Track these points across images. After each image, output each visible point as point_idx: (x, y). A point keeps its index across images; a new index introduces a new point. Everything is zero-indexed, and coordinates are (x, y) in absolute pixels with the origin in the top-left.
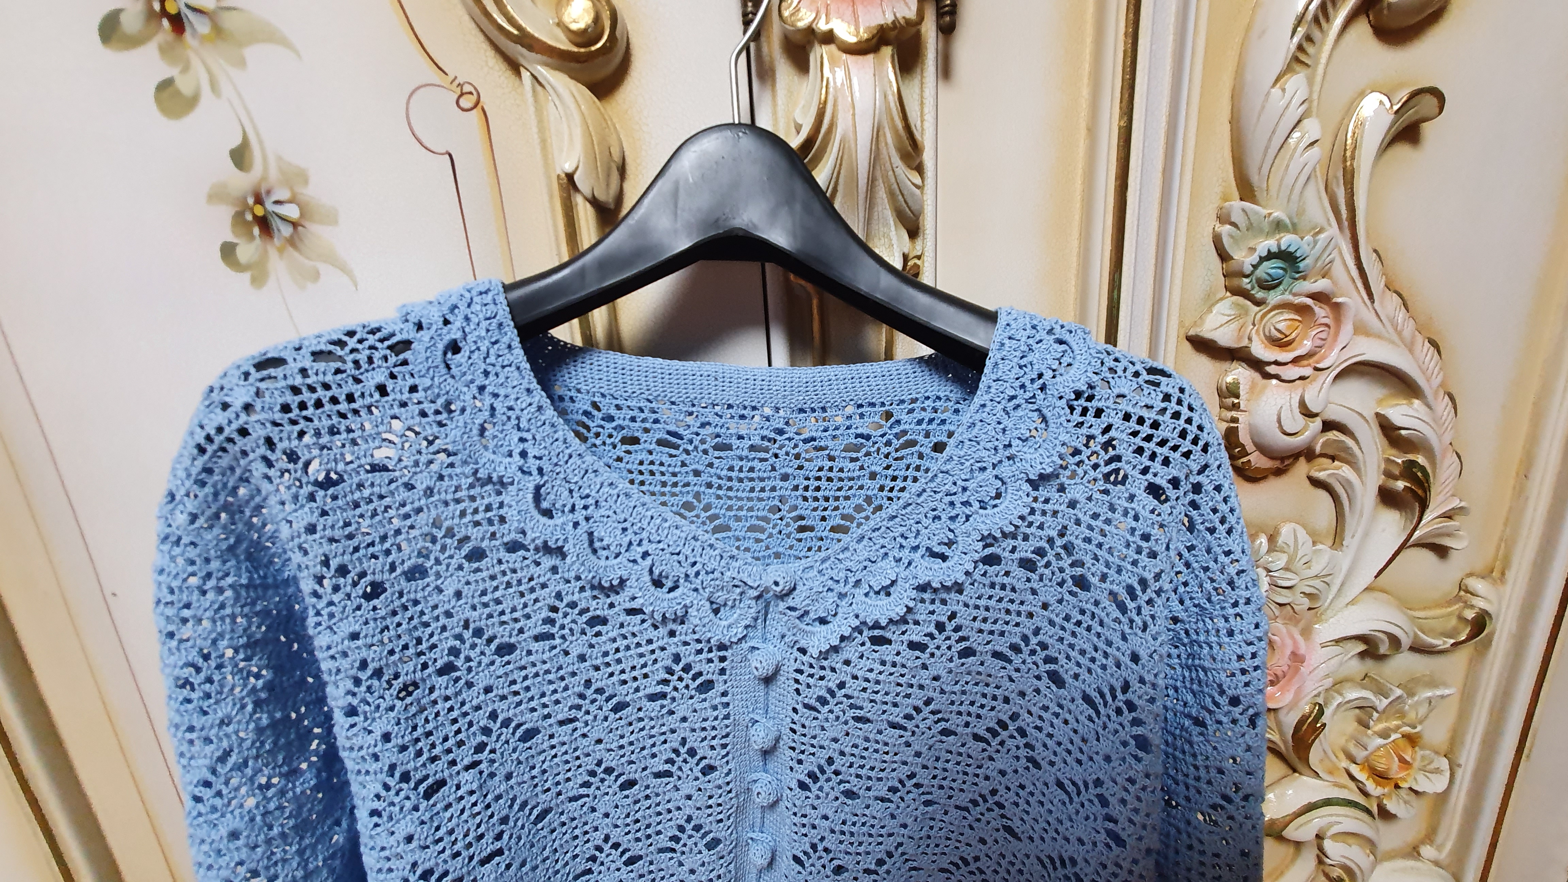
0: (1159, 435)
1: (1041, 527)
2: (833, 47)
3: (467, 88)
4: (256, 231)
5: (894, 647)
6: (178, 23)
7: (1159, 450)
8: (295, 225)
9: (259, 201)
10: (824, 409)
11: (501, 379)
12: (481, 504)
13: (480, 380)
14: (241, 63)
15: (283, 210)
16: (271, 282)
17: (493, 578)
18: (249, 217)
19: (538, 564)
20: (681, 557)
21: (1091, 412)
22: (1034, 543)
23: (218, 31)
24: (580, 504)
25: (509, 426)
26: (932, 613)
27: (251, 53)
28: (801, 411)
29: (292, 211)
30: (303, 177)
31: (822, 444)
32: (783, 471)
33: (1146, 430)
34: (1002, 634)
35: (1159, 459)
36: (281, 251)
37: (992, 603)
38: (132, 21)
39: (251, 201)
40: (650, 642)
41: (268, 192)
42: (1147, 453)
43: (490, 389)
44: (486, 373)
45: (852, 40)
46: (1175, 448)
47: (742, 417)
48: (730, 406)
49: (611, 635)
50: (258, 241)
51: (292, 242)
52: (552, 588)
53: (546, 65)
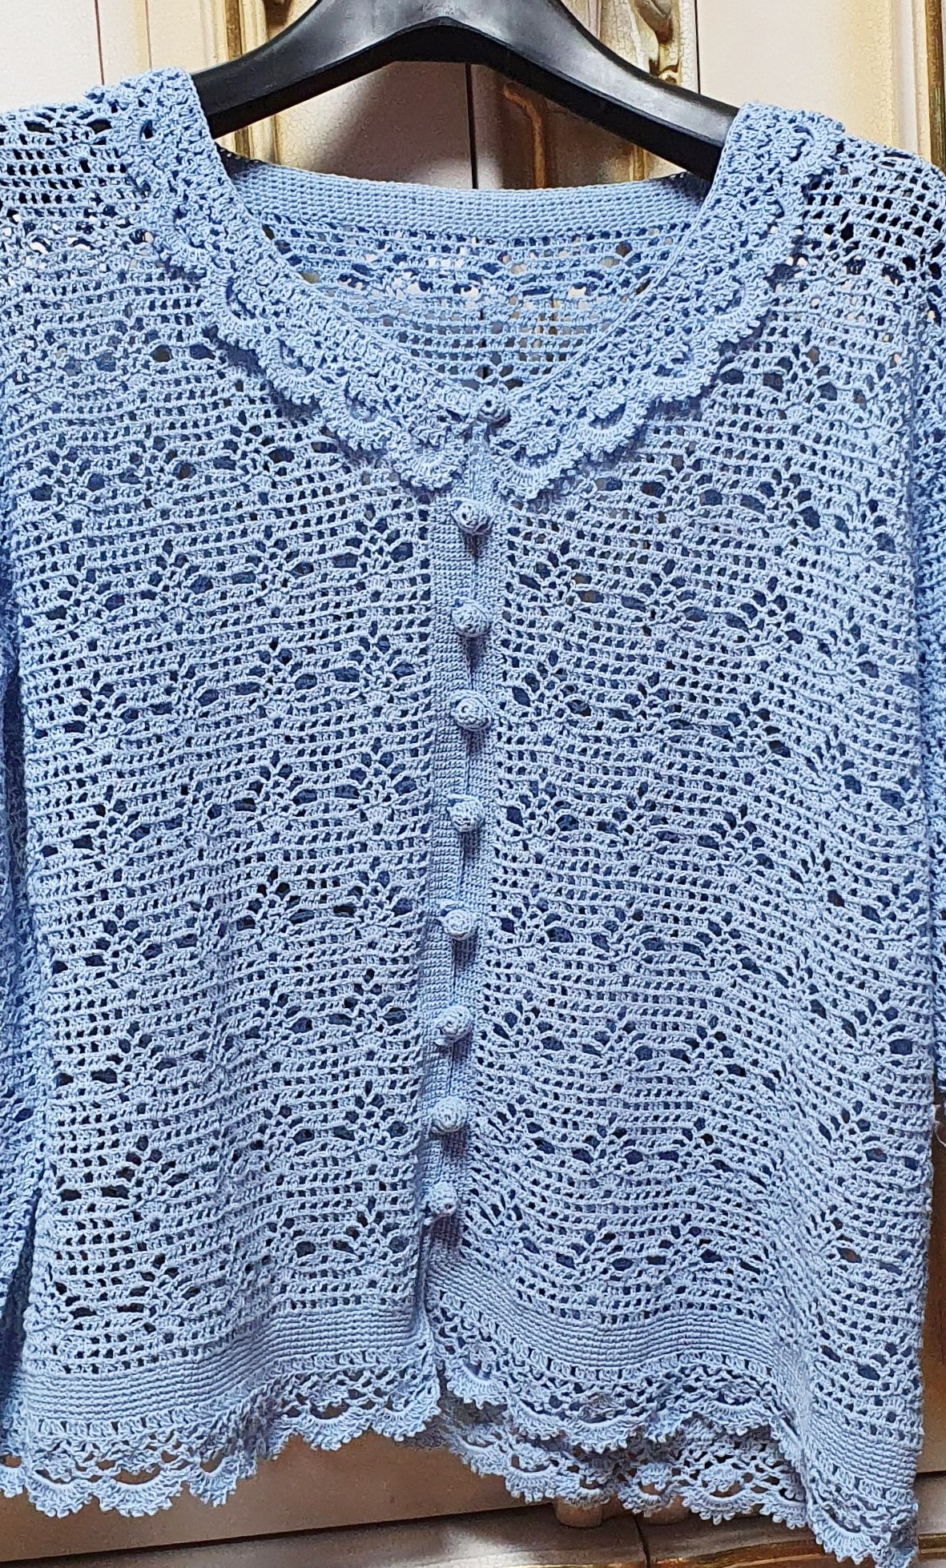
0: (892, 214)
1: (784, 334)
5: (626, 491)
7: (892, 229)
10: (546, 240)
11: (194, 166)
12: (170, 298)
13: (173, 166)
17: (178, 383)
19: (222, 376)
20: (380, 380)
21: (831, 200)
22: (777, 354)
24: (270, 309)
25: (201, 215)
26: (668, 444)
28: (518, 242)
31: (544, 284)
32: (495, 318)
33: (880, 210)
34: (750, 471)
35: (893, 238)
37: (736, 430)
40: (340, 488)
42: (882, 234)
43: (182, 175)
44: (179, 160)
46: (907, 226)
47: (446, 249)
48: (431, 236)
49: (297, 474)
52: (236, 407)
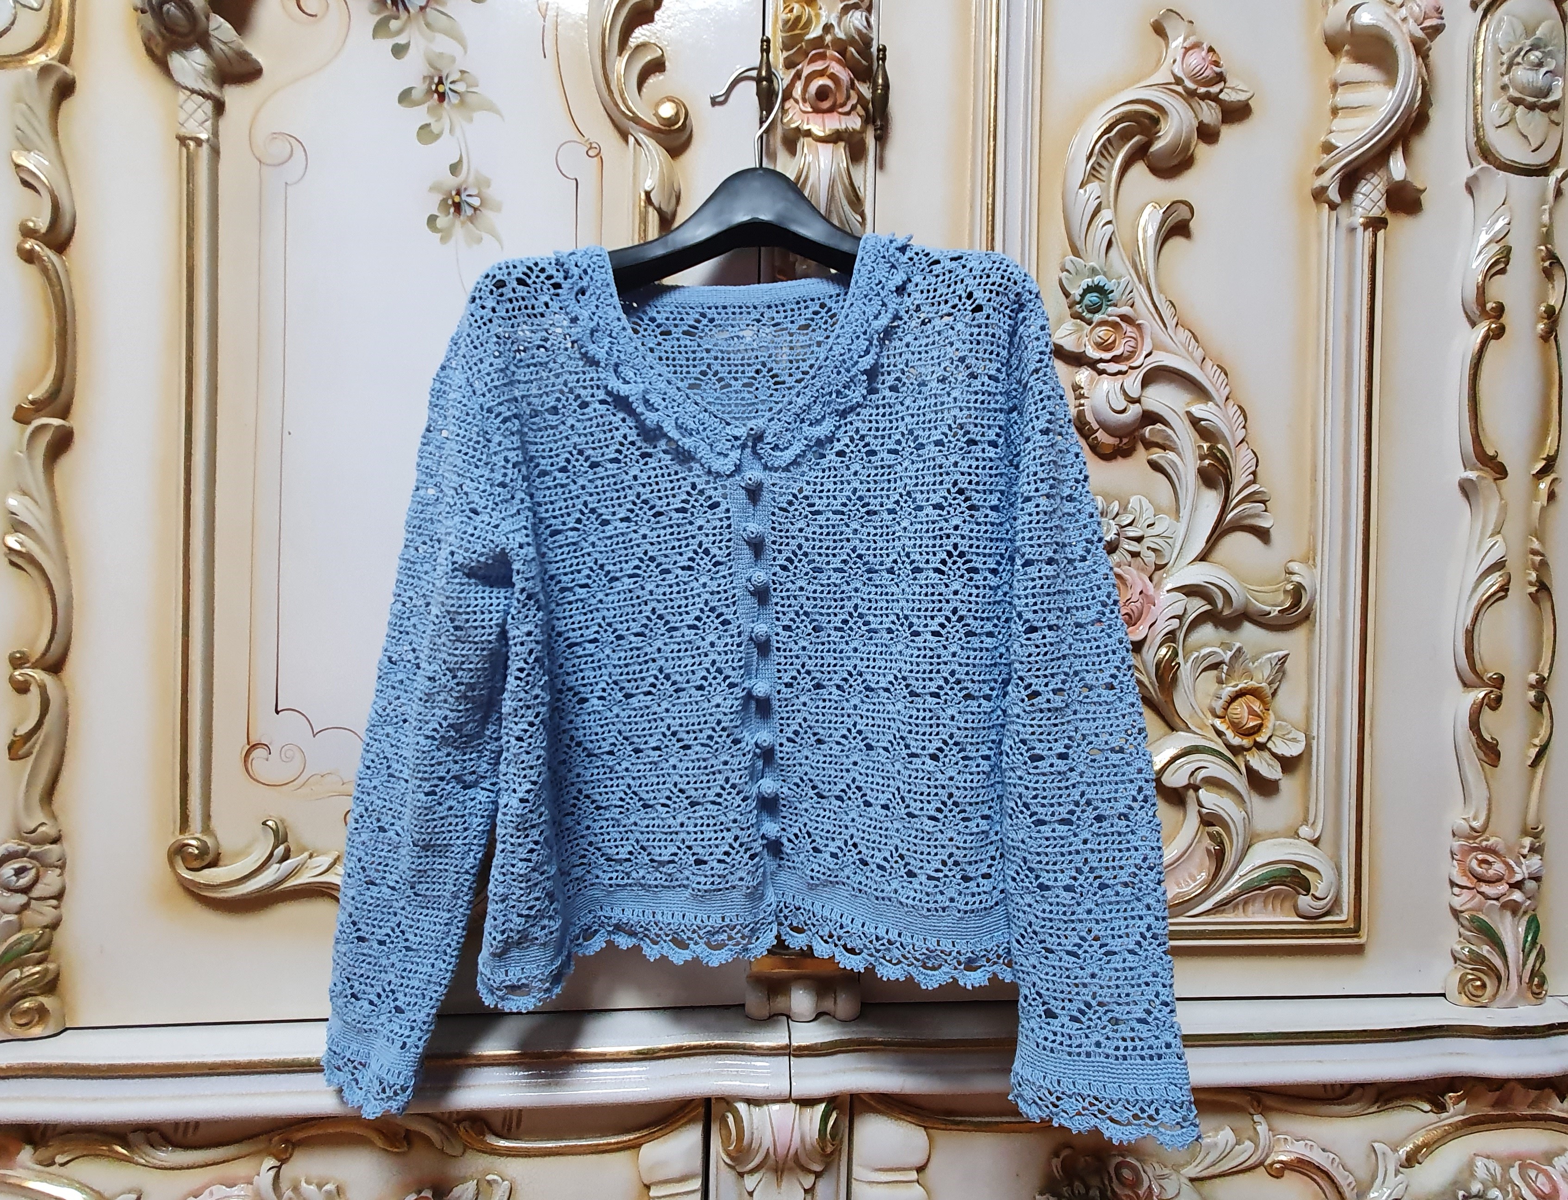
2: (810, 139)
3: (594, 145)
4: (452, 210)
6: (442, 97)
8: (475, 209)
9: (458, 193)
10: (783, 305)
14: (471, 120)
15: (470, 200)
16: (452, 242)
18: (450, 202)
23: (462, 102)
27: (478, 116)
28: (769, 307)
29: (476, 202)
30: (488, 183)
36: (463, 223)
37: (879, 417)
38: (419, 92)
39: (454, 193)
40: (676, 473)
41: (465, 189)
43: (598, 314)
45: (821, 134)
50: (451, 216)
51: (471, 219)
53: (645, 134)
